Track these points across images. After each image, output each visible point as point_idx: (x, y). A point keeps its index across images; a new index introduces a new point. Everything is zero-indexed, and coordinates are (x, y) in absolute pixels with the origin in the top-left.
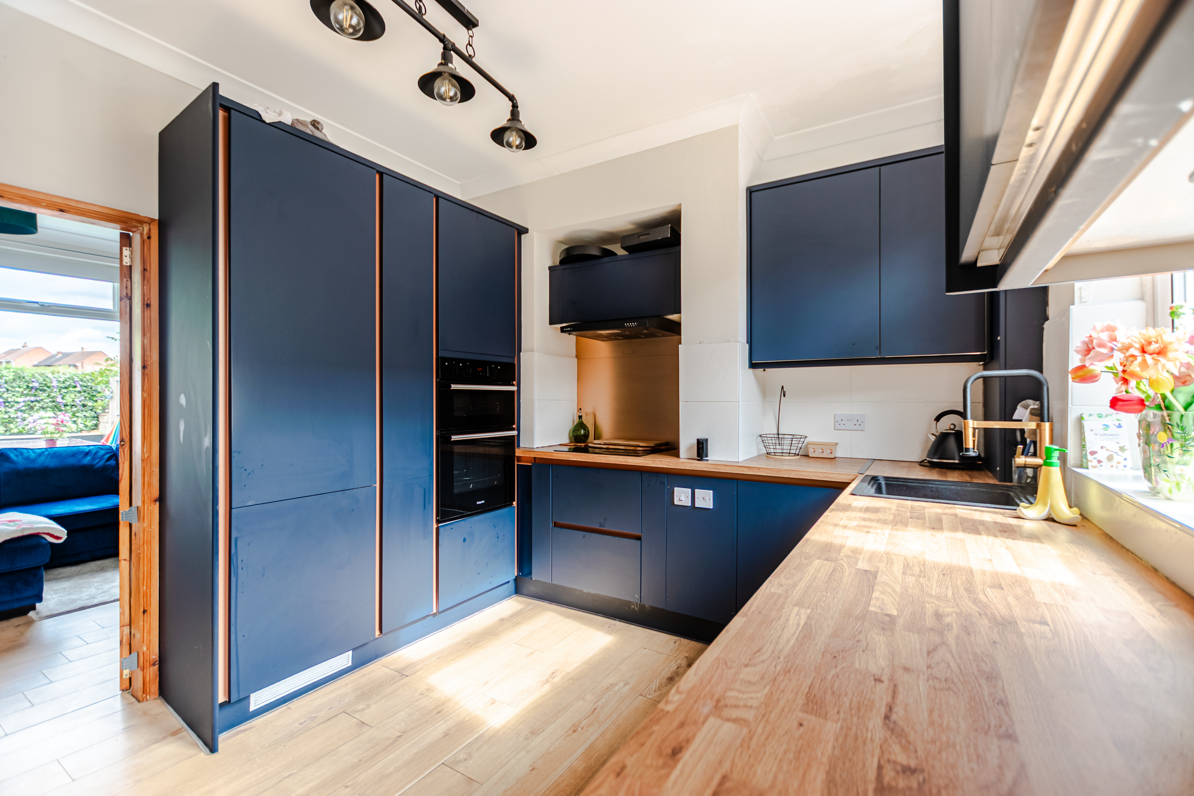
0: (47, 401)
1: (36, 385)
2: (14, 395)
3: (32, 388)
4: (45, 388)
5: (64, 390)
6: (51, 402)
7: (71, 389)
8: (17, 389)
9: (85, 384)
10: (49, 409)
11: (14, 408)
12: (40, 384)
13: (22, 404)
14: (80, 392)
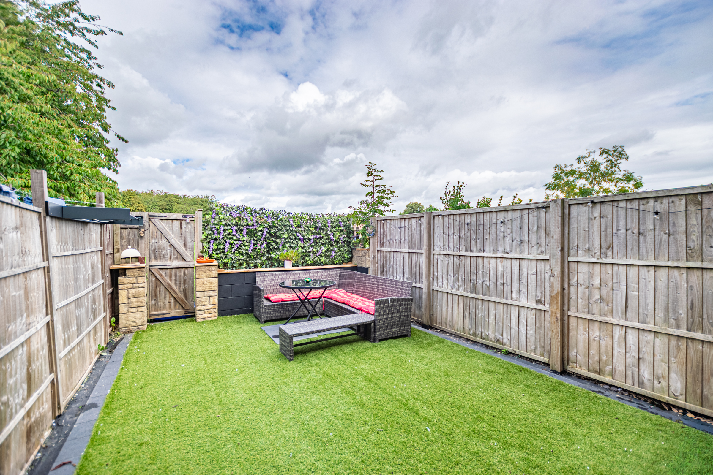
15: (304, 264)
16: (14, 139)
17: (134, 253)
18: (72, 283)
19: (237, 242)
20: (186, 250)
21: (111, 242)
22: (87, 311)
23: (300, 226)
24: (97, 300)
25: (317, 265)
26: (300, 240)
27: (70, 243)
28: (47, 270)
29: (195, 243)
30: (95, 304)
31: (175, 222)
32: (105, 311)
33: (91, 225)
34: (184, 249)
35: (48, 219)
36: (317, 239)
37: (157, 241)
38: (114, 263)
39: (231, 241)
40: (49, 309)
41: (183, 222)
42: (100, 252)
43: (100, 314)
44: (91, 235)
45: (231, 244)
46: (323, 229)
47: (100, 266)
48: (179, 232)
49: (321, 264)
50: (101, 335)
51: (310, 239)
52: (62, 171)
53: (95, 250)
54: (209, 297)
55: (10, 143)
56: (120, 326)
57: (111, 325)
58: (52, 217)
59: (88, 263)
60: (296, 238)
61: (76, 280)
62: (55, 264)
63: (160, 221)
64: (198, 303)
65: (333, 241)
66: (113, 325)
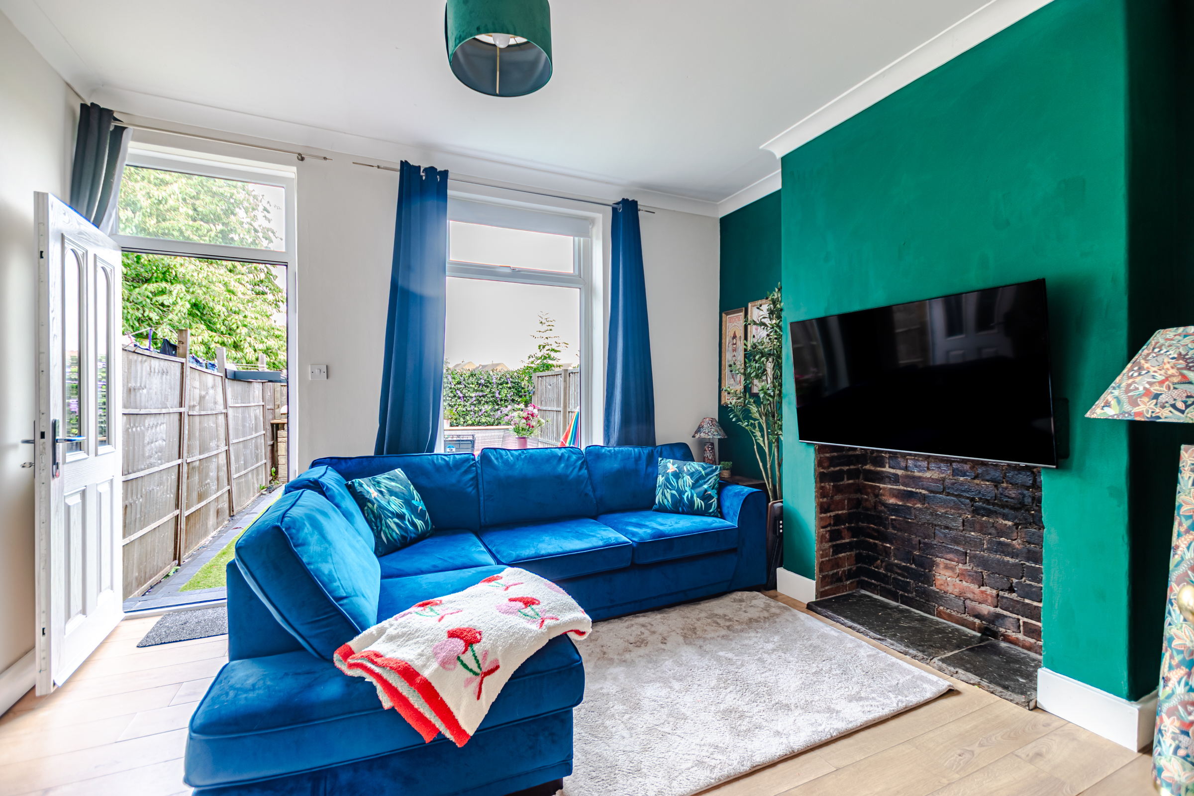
0: (489, 396)
1: (483, 381)
2: (469, 391)
3: (480, 384)
4: (488, 384)
5: (500, 387)
6: (492, 397)
7: (504, 385)
8: (471, 386)
9: (514, 381)
10: (490, 403)
11: (469, 403)
12: (485, 380)
13: (474, 399)
14: (510, 388)
15: (465, 424)
16: (184, 295)
18: (241, 428)
21: (273, 399)
22: (251, 453)
23: (459, 383)
24: (259, 447)
25: (479, 426)
26: (459, 398)
27: (239, 398)
28: (226, 415)
30: (257, 450)
32: (266, 459)
33: (255, 383)
35: (227, 380)
36: (480, 397)
38: (274, 418)
40: (227, 443)
42: (262, 407)
43: (261, 460)
44: (254, 392)
46: (487, 387)
47: (262, 418)
49: (483, 424)
50: (262, 478)
51: (471, 397)
52: (229, 324)
53: (257, 404)
56: (279, 476)
57: (271, 475)
58: (228, 379)
59: (252, 415)
60: (455, 396)
61: (244, 426)
62: (230, 412)
65: (498, 399)
66: (274, 474)
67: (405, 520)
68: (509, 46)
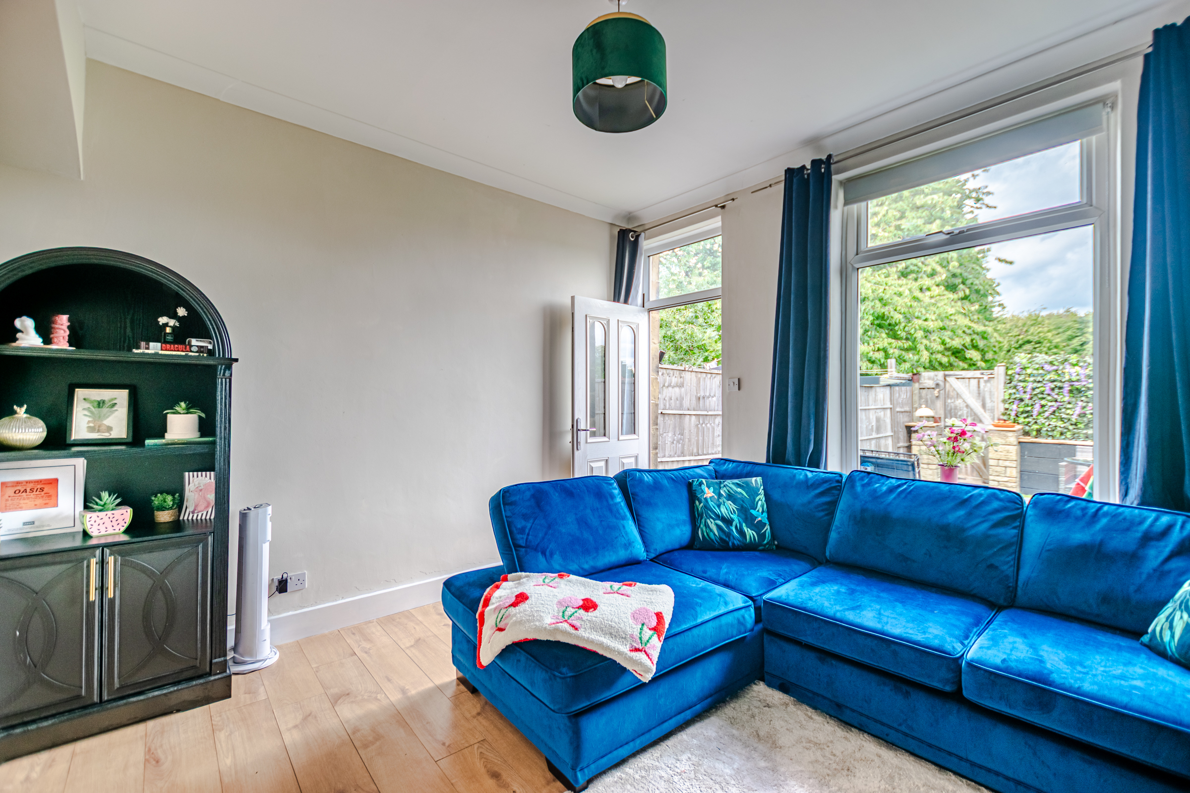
17: (929, 412)
19: (1053, 403)
20: (985, 411)
21: (910, 401)
29: (995, 404)
31: (972, 380)
34: (982, 410)
37: (953, 401)
39: (1043, 402)
41: (981, 380)
42: (889, 410)
45: (1042, 406)
47: (888, 421)
48: (977, 392)
53: (884, 407)
54: (1006, 467)
55: (867, 314)
63: (956, 380)
64: (991, 472)
67: (732, 525)
68: (627, 85)
